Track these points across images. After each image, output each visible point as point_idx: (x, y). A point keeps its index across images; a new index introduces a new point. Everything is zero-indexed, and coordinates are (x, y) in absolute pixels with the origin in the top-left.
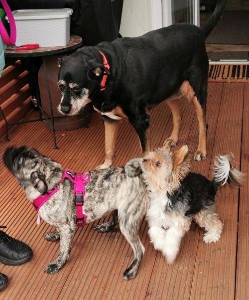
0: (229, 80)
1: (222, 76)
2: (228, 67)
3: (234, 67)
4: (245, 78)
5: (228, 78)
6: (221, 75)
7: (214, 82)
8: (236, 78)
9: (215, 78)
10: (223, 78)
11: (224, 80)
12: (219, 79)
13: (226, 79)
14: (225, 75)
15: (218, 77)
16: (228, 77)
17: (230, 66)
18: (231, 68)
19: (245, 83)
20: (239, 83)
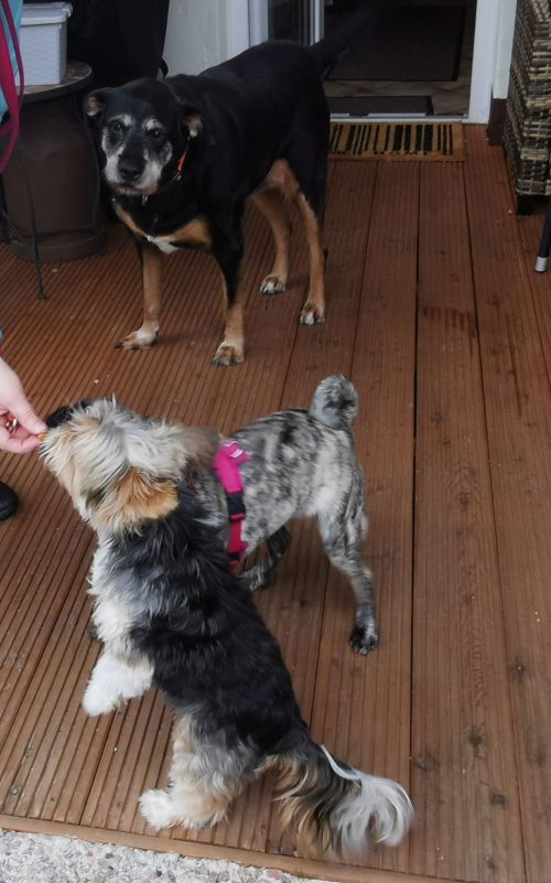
0: (389, 155)
1: (375, 148)
2: (386, 128)
3: (399, 128)
4: (421, 152)
5: (386, 153)
6: (371, 146)
7: (357, 161)
8: (402, 151)
9: (360, 153)
10: (376, 153)
11: (378, 157)
12: (368, 154)
13: (383, 153)
14: (380, 147)
15: (366, 149)
16: (386, 149)
17: (389, 127)
18: (393, 130)
19: (420, 162)
20: (410, 161)
